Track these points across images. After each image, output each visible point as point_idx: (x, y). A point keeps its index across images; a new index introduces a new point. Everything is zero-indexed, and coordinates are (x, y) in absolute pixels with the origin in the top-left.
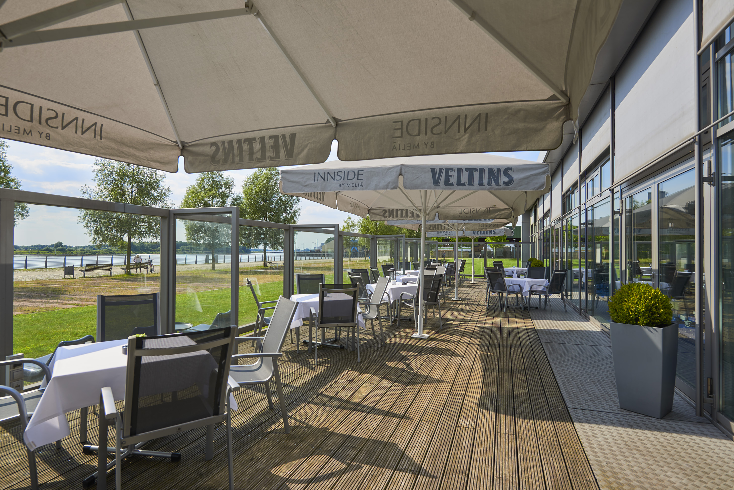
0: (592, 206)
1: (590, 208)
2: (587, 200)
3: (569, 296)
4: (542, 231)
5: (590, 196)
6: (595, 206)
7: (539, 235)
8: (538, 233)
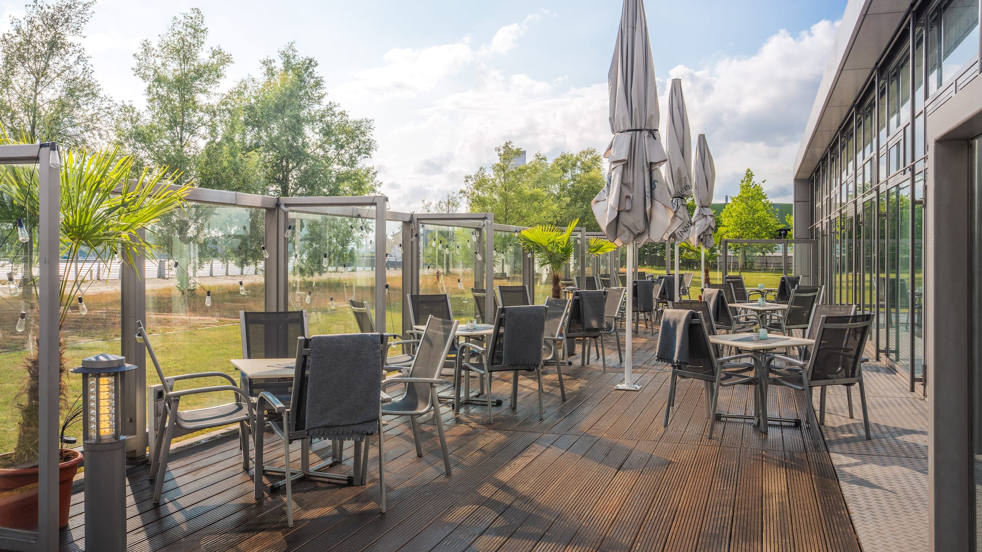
0: (897, 186)
1: (894, 190)
2: (889, 177)
3: (892, 352)
4: (828, 220)
5: (893, 171)
6: (901, 186)
7: (824, 226)
8: (822, 222)
